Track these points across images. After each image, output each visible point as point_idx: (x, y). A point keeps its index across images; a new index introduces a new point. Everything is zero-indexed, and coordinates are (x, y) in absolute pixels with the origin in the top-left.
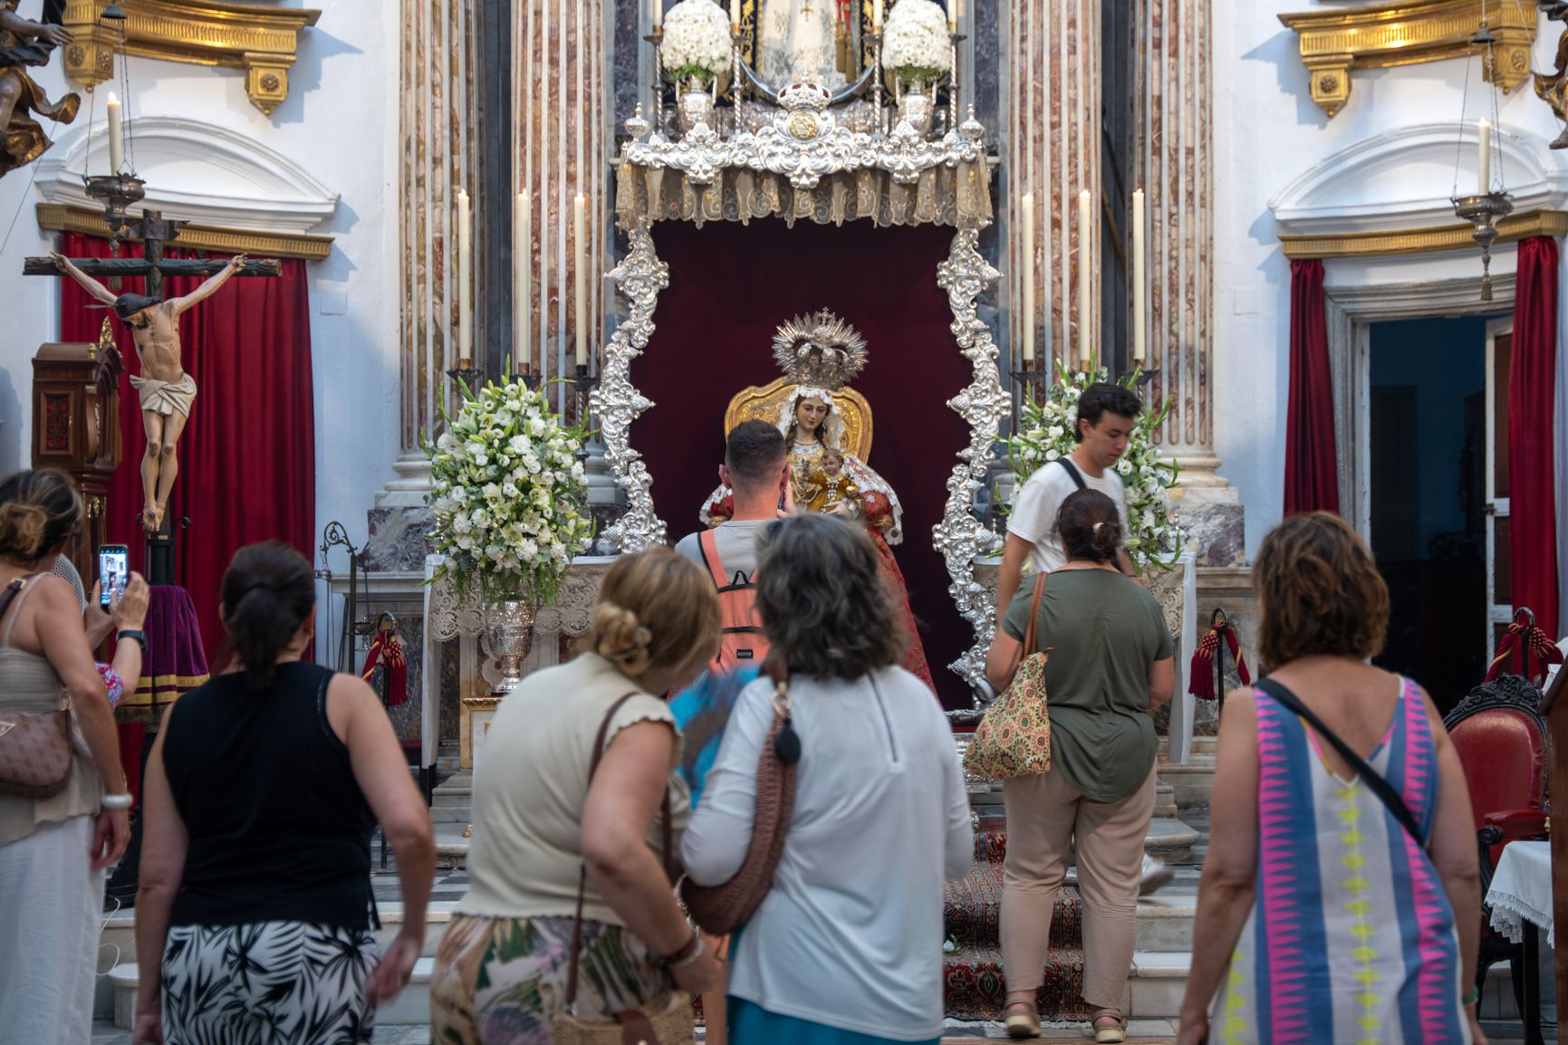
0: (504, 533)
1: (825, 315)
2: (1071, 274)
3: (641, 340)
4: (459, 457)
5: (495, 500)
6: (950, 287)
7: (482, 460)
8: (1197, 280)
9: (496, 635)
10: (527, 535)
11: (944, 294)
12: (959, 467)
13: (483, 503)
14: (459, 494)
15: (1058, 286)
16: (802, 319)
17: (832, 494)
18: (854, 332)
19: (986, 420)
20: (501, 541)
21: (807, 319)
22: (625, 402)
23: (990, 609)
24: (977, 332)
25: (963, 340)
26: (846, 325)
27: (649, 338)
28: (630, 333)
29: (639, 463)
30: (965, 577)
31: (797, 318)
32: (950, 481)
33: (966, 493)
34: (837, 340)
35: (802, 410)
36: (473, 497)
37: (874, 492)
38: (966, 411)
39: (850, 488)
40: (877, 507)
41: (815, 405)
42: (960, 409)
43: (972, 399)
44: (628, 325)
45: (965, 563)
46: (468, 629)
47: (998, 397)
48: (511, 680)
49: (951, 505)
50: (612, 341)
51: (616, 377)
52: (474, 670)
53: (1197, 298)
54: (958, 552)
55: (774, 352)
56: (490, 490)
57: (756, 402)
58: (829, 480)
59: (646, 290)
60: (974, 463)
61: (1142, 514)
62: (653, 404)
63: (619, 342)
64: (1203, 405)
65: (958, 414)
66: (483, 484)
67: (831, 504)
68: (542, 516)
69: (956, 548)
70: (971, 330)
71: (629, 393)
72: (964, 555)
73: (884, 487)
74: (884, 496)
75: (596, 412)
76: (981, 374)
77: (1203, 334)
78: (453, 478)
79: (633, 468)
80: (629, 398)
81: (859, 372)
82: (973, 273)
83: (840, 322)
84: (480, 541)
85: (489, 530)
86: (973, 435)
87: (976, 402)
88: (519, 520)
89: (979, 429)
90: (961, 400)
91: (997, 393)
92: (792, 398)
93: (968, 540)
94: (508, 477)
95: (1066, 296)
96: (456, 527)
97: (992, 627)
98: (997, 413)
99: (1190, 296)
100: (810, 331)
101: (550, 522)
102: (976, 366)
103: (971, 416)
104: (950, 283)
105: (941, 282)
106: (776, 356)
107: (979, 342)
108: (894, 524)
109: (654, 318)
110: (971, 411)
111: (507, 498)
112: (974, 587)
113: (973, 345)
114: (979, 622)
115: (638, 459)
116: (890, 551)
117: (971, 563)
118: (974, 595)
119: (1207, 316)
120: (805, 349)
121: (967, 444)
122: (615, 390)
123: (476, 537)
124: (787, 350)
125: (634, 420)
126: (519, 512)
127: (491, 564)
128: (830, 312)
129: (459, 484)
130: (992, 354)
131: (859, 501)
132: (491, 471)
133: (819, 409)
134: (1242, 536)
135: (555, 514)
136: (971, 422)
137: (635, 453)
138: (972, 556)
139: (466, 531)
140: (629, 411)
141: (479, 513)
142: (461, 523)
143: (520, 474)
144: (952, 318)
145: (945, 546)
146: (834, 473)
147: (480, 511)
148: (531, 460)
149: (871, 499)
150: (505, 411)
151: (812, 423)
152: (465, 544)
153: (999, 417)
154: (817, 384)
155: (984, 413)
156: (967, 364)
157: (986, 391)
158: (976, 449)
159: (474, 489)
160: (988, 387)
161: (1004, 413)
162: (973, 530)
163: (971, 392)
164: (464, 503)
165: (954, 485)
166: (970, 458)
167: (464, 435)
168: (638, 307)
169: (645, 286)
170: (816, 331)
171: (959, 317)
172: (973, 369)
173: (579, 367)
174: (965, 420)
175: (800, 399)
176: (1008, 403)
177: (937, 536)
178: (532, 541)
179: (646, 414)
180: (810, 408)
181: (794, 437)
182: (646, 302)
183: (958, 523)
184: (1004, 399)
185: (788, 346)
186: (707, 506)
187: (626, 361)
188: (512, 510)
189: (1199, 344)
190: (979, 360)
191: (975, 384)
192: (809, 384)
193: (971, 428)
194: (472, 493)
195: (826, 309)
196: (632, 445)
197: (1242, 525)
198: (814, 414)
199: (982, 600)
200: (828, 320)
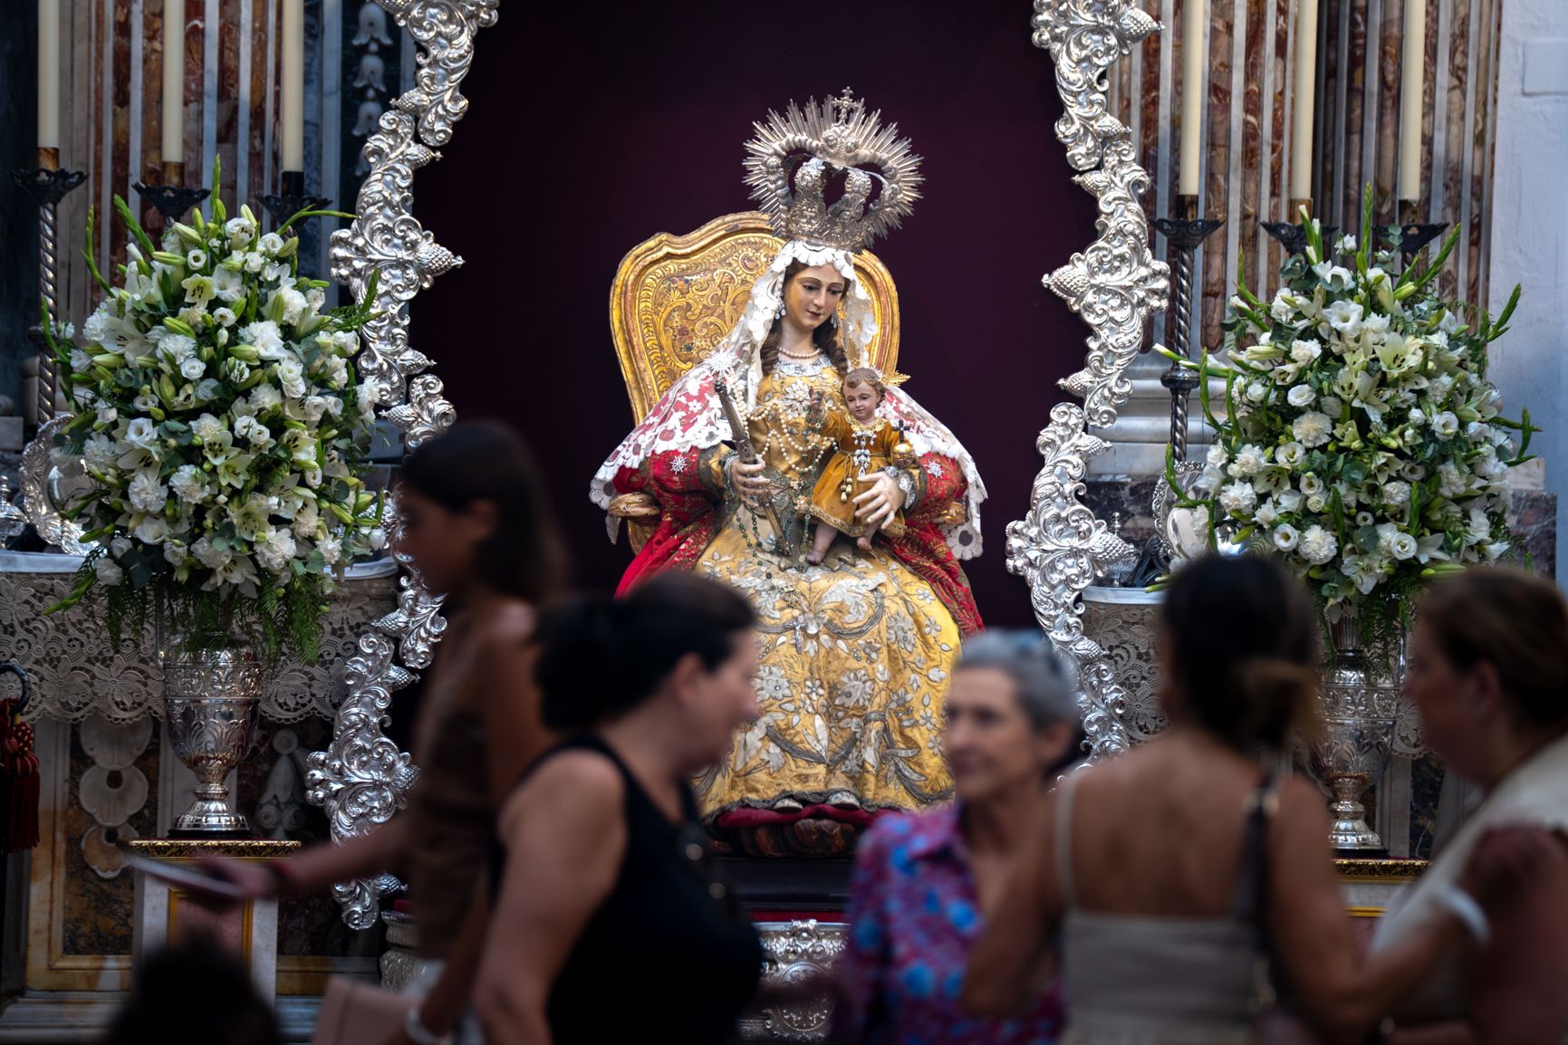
0: (234, 514)
1: (846, 102)
2: (1250, 15)
3: (440, 129)
4: (138, 359)
5: (217, 448)
6: (1056, 47)
7: (193, 369)
8: (1473, 27)
9: (187, 715)
10: (277, 521)
11: (1046, 62)
12: (1062, 407)
13: (192, 454)
14: (142, 434)
15: (1223, 39)
16: (802, 109)
17: (861, 457)
18: (899, 138)
19: (1120, 315)
20: (228, 531)
21: (812, 108)
22: (403, 254)
23: (1112, 694)
24: (1106, 140)
25: (1079, 153)
26: (883, 124)
27: (455, 126)
28: (417, 114)
29: (429, 378)
30: (1068, 628)
31: (793, 110)
32: (1045, 435)
33: (1076, 459)
34: (865, 152)
35: (797, 289)
36: (172, 442)
37: (934, 455)
38: (1080, 299)
39: (901, 448)
40: (945, 485)
41: (826, 280)
42: (1069, 292)
43: (1092, 274)
44: (412, 97)
45: (1069, 597)
46: (65, 705)
47: (1143, 272)
48: (213, 806)
49: (1043, 483)
50: (379, 130)
51: (388, 203)
52: (63, 788)
53: (1471, 63)
54: (1055, 578)
55: (746, 172)
56: (208, 428)
57: (672, 266)
58: (858, 430)
59: (452, 28)
60: (1092, 402)
61: (1466, 515)
62: (459, 261)
63: (394, 133)
64: (1472, 287)
65: (1063, 302)
66: (195, 414)
67: (862, 477)
68: (303, 483)
69: (1052, 568)
70: (1096, 136)
71: (413, 236)
72: (1067, 582)
73: (955, 448)
74: (955, 463)
75: (344, 272)
76: (1112, 224)
77: (1480, 139)
78: (125, 399)
79: (417, 390)
80: (413, 246)
81: (902, 218)
82: (1106, 21)
83: (874, 118)
84: (184, 527)
85: (200, 510)
86: (1093, 344)
87: (1101, 279)
88: (261, 489)
89: (1104, 333)
90: (1071, 275)
91: (1142, 263)
92: (781, 264)
93: (1075, 553)
94: (239, 404)
95: (1239, 61)
96: (135, 499)
97: (1117, 726)
98: (1141, 303)
99: (1458, 59)
100: (815, 134)
101: (321, 494)
102: (1102, 206)
103: (1089, 307)
104: (1056, 38)
105: (1041, 36)
106: (750, 180)
107: (1111, 160)
108: (967, 519)
109: (465, 88)
110: (1090, 297)
111: (242, 443)
112: (1085, 646)
113: (1099, 167)
114: (1092, 717)
115: (428, 370)
116: (961, 572)
117: (1079, 599)
118: (1086, 662)
119: (1486, 104)
120: (811, 171)
121: (1080, 364)
122: (385, 229)
123: (174, 521)
124: (770, 171)
125: (421, 291)
126: (266, 471)
127: (201, 573)
128: (855, 98)
129: (138, 414)
130: (1138, 184)
131: (916, 472)
132: (207, 391)
133: (832, 290)
134: (1551, 558)
135: (326, 480)
136: (1090, 319)
137: (422, 359)
138: (1083, 584)
139: (155, 508)
140: (411, 273)
141: (185, 476)
142: (145, 490)
143: (267, 398)
144: (1058, 110)
145: (1031, 564)
146: (865, 416)
147: (187, 471)
148: (291, 370)
149: (935, 468)
150: (231, 272)
151: (816, 315)
152: (148, 533)
153: (1143, 311)
154: (829, 238)
155: (1115, 302)
156: (1087, 203)
157: (1122, 258)
158: (1098, 374)
159: (174, 424)
160: (1124, 249)
161: (1155, 303)
162: (1085, 535)
163: (1091, 257)
164: (156, 453)
165: (1051, 443)
166: (1085, 390)
167: (149, 318)
168: (435, 63)
169: (451, 20)
170: (826, 133)
171: (1074, 110)
172: (1097, 213)
173: (287, 175)
174: (1078, 315)
175: (795, 267)
176: (1162, 284)
177: (1014, 542)
178: (285, 532)
179: (445, 280)
180: (813, 286)
181: (778, 342)
182: (454, 54)
183: (1058, 519)
184: (1156, 274)
185: (774, 161)
186: (607, 472)
187: (405, 169)
188: (251, 469)
189: (1470, 160)
190: (1110, 195)
191: (1100, 243)
192: (816, 238)
193: (1088, 330)
194: (174, 434)
195: (847, 91)
196: (413, 343)
197: (1551, 536)
198: (821, 299)
199: (1099, 673)
200: (850, 111)
